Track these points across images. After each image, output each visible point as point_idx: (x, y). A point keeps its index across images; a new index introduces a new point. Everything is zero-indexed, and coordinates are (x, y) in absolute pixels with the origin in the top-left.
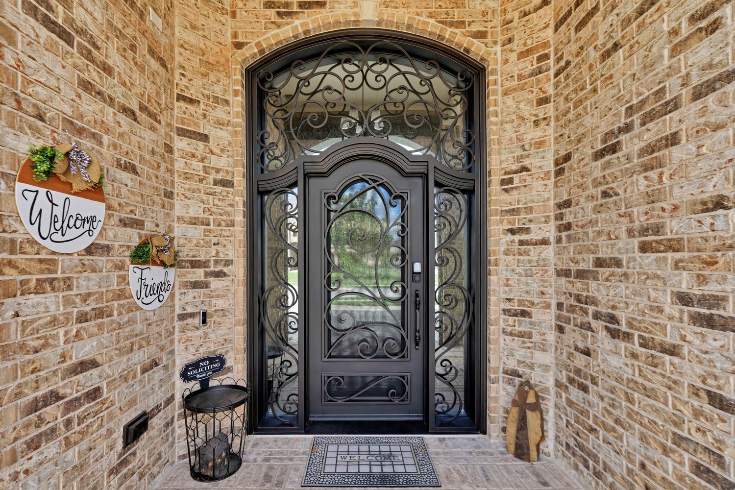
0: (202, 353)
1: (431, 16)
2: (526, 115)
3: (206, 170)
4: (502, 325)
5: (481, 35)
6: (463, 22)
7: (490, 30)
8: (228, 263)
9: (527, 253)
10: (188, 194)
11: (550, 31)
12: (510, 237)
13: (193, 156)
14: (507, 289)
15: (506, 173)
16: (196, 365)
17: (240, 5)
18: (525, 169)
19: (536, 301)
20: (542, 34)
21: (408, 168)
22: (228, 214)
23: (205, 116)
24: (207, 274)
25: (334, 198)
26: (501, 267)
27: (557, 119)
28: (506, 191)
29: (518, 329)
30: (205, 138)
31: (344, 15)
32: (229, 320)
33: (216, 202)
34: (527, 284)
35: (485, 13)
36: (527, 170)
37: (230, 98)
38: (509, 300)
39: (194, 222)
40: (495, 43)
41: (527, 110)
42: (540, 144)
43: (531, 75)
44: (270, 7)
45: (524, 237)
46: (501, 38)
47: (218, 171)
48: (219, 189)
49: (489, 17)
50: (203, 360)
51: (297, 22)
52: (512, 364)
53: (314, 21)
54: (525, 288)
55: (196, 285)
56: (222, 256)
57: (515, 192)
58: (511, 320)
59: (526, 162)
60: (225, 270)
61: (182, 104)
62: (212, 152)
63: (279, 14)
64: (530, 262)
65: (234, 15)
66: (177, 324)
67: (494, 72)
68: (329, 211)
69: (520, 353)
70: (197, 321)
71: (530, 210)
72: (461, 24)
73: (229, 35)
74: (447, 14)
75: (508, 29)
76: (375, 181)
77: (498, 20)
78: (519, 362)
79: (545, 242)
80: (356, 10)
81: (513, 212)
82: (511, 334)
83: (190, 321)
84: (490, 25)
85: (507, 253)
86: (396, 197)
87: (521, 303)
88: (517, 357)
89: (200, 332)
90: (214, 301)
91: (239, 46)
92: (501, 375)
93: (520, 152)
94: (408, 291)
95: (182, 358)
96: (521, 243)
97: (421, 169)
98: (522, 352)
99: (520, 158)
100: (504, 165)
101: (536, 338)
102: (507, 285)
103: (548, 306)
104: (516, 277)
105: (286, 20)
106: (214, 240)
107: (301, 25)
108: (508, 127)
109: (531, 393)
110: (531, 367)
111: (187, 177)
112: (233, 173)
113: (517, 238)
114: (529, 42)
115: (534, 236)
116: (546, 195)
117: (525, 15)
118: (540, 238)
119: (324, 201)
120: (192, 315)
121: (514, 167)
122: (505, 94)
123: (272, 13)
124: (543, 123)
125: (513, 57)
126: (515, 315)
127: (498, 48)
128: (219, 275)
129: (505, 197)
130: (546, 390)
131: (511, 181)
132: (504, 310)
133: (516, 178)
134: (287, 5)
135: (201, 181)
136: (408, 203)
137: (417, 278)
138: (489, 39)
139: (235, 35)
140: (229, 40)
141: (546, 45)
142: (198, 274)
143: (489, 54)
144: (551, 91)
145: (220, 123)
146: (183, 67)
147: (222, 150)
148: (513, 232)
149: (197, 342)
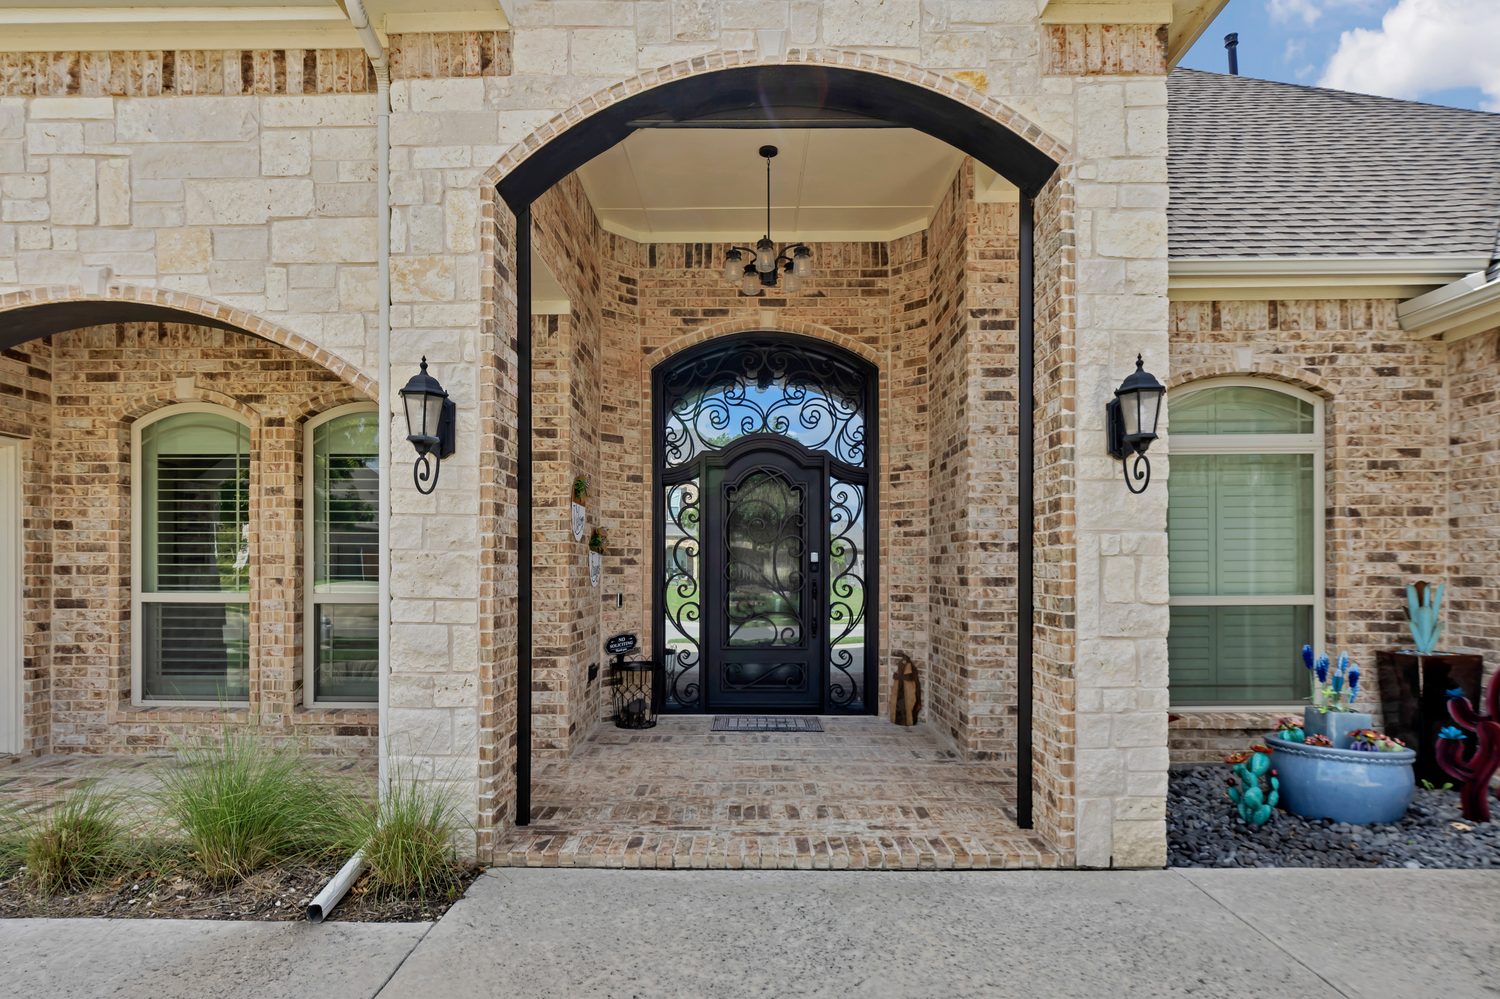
0: (618, 631)
1: (826, 323)
2: (910, 418)
3: (622, 468)
4: (891, 610)
5: (872, 340)
6: (856, 329)
7: (881, 336)
8: (637, 552)
9: (909, 543)
10: (609, 491)
11: (926, 349)
12: (897, 529)
13: (613, 457)
14: (894, 576)
15: (894, 470)
16: (615, 640)
17: (649, 313)
18: (908, 467)
19: (916, 586)
20: (920, 349)
21: (805, 462)
22: (637, 506)
23: (621, 420)
24: (622, 561)
25: (733, 489)
26: (891, 557)
27: (932, 426)
28: (894, 486)
29: (903, 612)
30: (620, 439)
31: (745, 322)
32: (638, 604)
33: (629, 496)
34: (910, 572)
35: (876, 321)
36: (910, 468)
37: (639, 400)
38: (896, 587)
39: (614, 515)
40: (886, 347)
41: (911, 414)
42: (920, 446)
43: (914, 384)
44: (676, 315)
45: (908, 529)
46: (891, 344)
47: (630, 468)
48: (631, 484)
49: (881, 323)
50: (621, 637)
51: (701, 329)
52: (898, 646)
53: (717, 328)
54: (908, 575)
55: (615, 571)
56: (633, 546)
57: (901, 488)
58: (897, 604)
59: (910, 462)
60: (635, 558)
61: (605, 413)
62: (626, 452)
63: (686, 321)
64: (912, 551)
65: (643, 322)
66: (602, 603)
67: (885, 376)
68: (728, 502)
69: (905, 635)
70: (614, 602)
71: (912, 504)
72: (853, 330)
73: (639, 341)
74: (841, 321)
75: (897, 337)
76: (774, 473)
77: (887, 328)
78: (904, 643)
79: (922, 534)
80: (757, 317)
81: (899, 505)
82: (898, 618)
83: (609, 602)
84: (881, 331)
85: (895, 543)
86: (793, 489)
87: (905, 589)
88: (902, 638)
89: (616, 613)
90: (627, 585)
91: (647, 350)
92: (890, 657)
93: (905, 452)
94: (805, 581)
95: (605, 634)
96: (906, 534)
97: (817, 463)
98: (906, 633)
99: (905, 457)
100: (893, 462)
101: (916, 619)
102: (895, 573)
103: (924, 591)
104: (901, 565)
105: (691, 326)
106: (627, 531)
107: (706, 331)
108: (895, 426)
109: (909, 665)
110: (912, 646)
111: (608, 476)
112: (642, 469)
113: (902, 529)
114: (912, 353)
115: (915, 528)
116: (924, 493)
117: (910, 328)
118: (918, 530)
119: (724, 492)
120: (611, 597)
121: (901, 465)
122: (894, 396)
123: (678, 320)
124: (922, 428)
125: (900, 363)
126: (901, 600)
127: (889, 353)
128: (631, 562)
129: (893, 491)
130: (923, 665)
131: (897, 477)
132: (892, 597)
133: (902, 474)
134: (692, 313)
135: (618, 478)
136: (806, 494)
137: (814, 568)
138: (880, 344)
139: (644, 341)
140: (638, 345)
141: (923, 360)
142: (616, 561)
143: (879, 358)
144: (927, 402)
145: (632, 424)
146: (606, 381)
147: (633, 449)
148: (899, 524)
149: (616, 621)
